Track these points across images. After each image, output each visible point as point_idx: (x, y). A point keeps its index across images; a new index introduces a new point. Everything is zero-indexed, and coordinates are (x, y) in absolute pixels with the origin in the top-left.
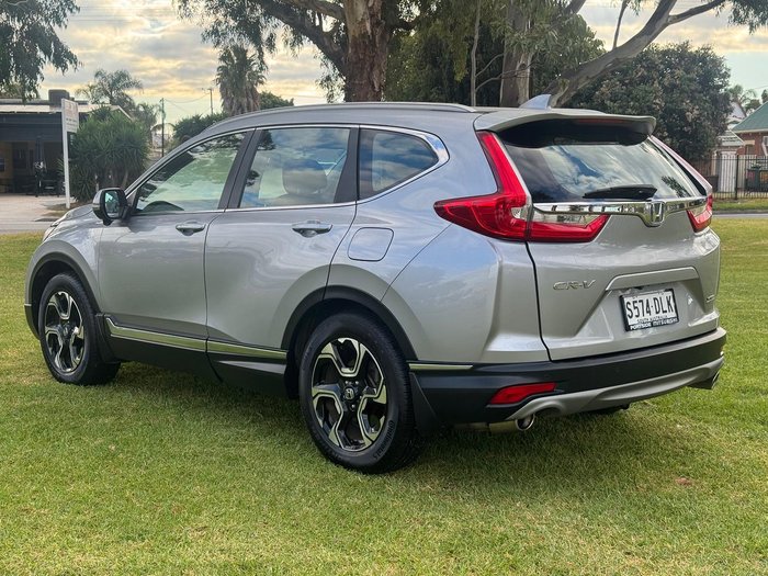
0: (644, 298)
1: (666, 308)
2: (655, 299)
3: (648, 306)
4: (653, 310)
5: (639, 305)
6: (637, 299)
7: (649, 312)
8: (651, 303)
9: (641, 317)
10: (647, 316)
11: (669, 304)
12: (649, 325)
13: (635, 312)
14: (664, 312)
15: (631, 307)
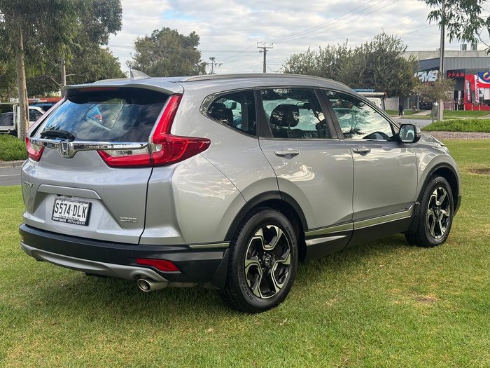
0: (69, 203)
1: (81, 214)
2: (75, 206)
3: (69, 209)
4: (71, 213)
5: (64, 207)
6: (64, 203)
7: (68, 213)
8: (72, 208)
9: (62, 214)
10: (66, 215)
11: (84, 212)
12: (65, 220)
13: (60, 210)
14: (78, 216)
15: (59, 206)
